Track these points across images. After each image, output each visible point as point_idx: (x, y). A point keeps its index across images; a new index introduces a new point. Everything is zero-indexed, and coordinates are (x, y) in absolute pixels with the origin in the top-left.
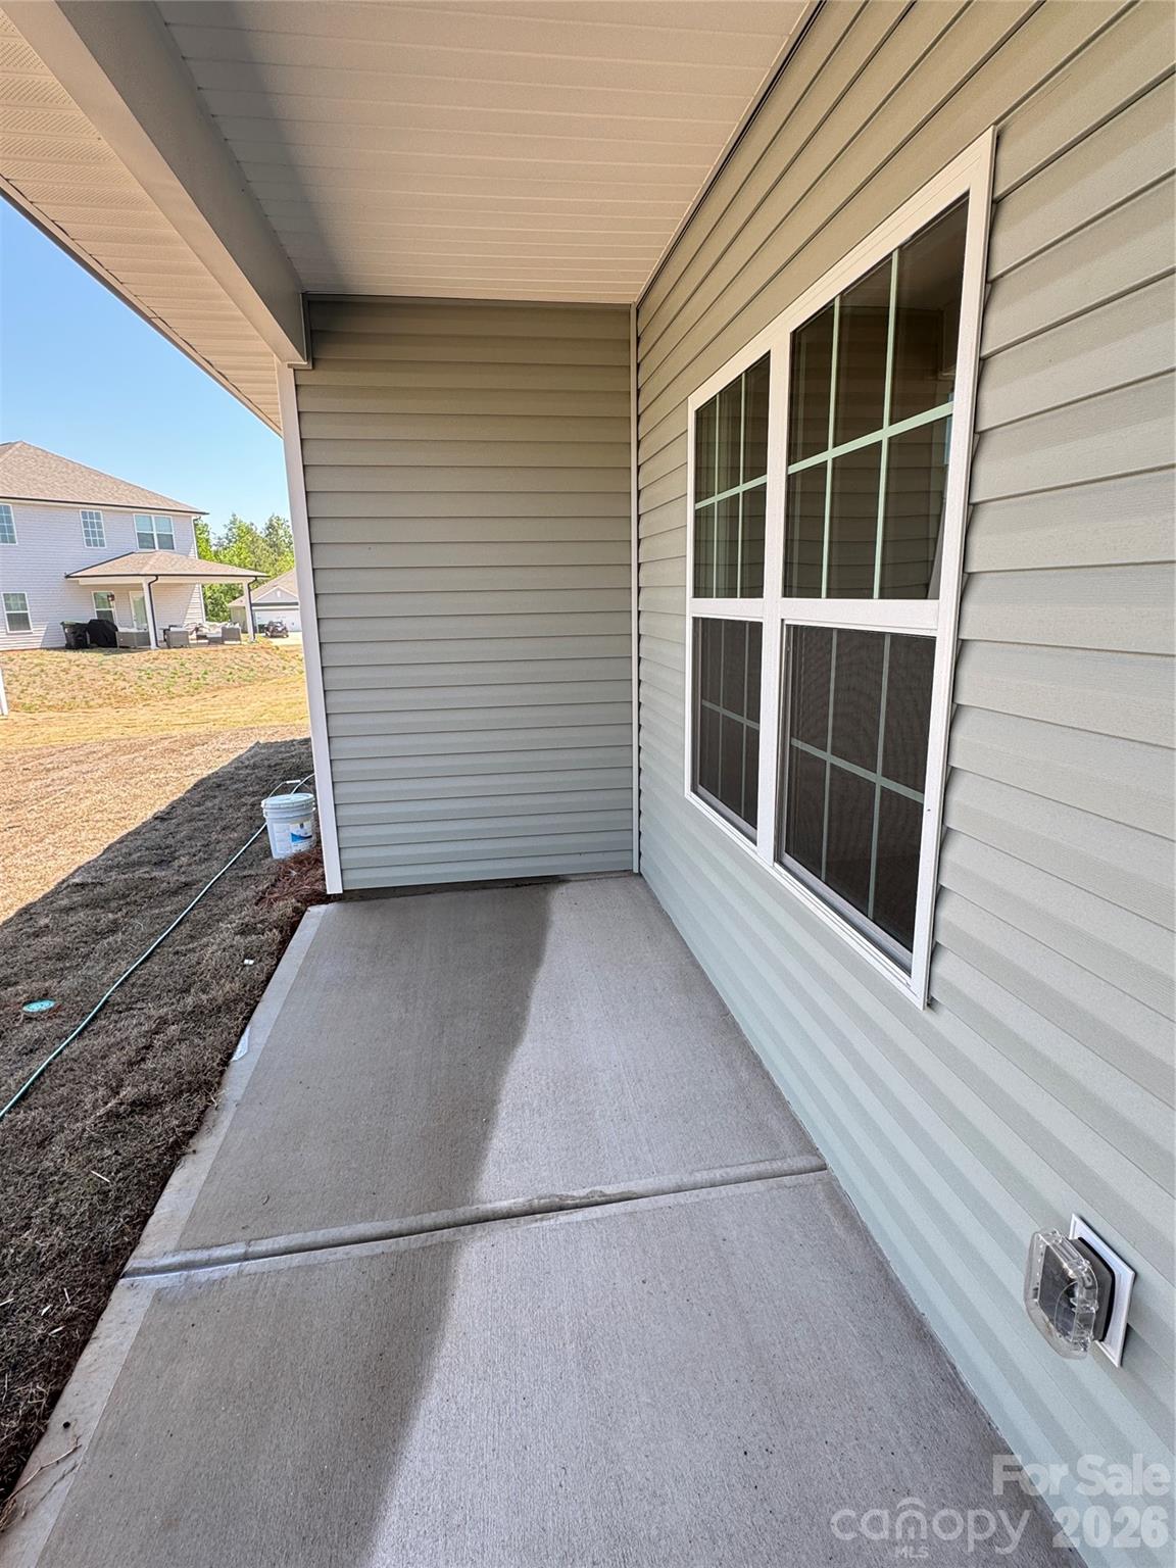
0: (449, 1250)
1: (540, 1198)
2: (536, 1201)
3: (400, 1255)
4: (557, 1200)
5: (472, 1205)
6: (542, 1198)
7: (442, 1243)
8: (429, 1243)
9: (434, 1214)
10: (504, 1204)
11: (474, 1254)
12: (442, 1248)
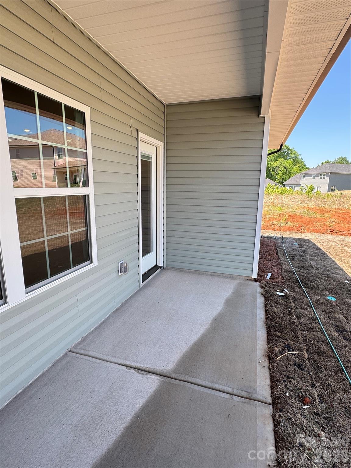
0: (175, 371)
1: (143, 374)
2: (145, 374)
3: (187, 374)
4: (139, 371)
5: (163, 381)
6: (142, 374)
7: (176, 373)
8: (179, 375)
9: (175, 383)
10: (154, 377)
11: (169, 367)
12: (176, 372)
